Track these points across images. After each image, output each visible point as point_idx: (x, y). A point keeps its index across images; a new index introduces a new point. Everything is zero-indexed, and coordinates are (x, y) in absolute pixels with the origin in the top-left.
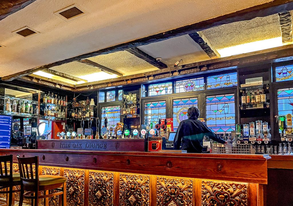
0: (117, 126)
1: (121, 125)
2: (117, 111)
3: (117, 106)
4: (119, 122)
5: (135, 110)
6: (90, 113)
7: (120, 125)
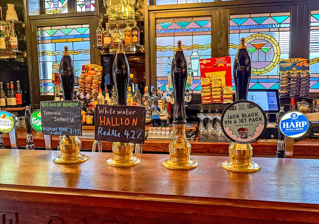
0: (83, 73)
1: (96, 69)
2: (82, 36)
3: (80, 26)
4: (88, 63)
5: (137, 36)
6: (7, 39)
7: (93, 69)
